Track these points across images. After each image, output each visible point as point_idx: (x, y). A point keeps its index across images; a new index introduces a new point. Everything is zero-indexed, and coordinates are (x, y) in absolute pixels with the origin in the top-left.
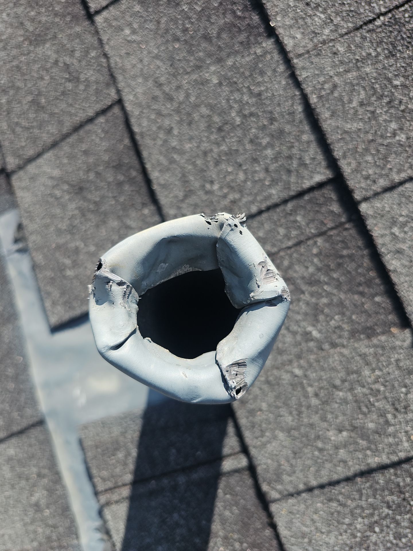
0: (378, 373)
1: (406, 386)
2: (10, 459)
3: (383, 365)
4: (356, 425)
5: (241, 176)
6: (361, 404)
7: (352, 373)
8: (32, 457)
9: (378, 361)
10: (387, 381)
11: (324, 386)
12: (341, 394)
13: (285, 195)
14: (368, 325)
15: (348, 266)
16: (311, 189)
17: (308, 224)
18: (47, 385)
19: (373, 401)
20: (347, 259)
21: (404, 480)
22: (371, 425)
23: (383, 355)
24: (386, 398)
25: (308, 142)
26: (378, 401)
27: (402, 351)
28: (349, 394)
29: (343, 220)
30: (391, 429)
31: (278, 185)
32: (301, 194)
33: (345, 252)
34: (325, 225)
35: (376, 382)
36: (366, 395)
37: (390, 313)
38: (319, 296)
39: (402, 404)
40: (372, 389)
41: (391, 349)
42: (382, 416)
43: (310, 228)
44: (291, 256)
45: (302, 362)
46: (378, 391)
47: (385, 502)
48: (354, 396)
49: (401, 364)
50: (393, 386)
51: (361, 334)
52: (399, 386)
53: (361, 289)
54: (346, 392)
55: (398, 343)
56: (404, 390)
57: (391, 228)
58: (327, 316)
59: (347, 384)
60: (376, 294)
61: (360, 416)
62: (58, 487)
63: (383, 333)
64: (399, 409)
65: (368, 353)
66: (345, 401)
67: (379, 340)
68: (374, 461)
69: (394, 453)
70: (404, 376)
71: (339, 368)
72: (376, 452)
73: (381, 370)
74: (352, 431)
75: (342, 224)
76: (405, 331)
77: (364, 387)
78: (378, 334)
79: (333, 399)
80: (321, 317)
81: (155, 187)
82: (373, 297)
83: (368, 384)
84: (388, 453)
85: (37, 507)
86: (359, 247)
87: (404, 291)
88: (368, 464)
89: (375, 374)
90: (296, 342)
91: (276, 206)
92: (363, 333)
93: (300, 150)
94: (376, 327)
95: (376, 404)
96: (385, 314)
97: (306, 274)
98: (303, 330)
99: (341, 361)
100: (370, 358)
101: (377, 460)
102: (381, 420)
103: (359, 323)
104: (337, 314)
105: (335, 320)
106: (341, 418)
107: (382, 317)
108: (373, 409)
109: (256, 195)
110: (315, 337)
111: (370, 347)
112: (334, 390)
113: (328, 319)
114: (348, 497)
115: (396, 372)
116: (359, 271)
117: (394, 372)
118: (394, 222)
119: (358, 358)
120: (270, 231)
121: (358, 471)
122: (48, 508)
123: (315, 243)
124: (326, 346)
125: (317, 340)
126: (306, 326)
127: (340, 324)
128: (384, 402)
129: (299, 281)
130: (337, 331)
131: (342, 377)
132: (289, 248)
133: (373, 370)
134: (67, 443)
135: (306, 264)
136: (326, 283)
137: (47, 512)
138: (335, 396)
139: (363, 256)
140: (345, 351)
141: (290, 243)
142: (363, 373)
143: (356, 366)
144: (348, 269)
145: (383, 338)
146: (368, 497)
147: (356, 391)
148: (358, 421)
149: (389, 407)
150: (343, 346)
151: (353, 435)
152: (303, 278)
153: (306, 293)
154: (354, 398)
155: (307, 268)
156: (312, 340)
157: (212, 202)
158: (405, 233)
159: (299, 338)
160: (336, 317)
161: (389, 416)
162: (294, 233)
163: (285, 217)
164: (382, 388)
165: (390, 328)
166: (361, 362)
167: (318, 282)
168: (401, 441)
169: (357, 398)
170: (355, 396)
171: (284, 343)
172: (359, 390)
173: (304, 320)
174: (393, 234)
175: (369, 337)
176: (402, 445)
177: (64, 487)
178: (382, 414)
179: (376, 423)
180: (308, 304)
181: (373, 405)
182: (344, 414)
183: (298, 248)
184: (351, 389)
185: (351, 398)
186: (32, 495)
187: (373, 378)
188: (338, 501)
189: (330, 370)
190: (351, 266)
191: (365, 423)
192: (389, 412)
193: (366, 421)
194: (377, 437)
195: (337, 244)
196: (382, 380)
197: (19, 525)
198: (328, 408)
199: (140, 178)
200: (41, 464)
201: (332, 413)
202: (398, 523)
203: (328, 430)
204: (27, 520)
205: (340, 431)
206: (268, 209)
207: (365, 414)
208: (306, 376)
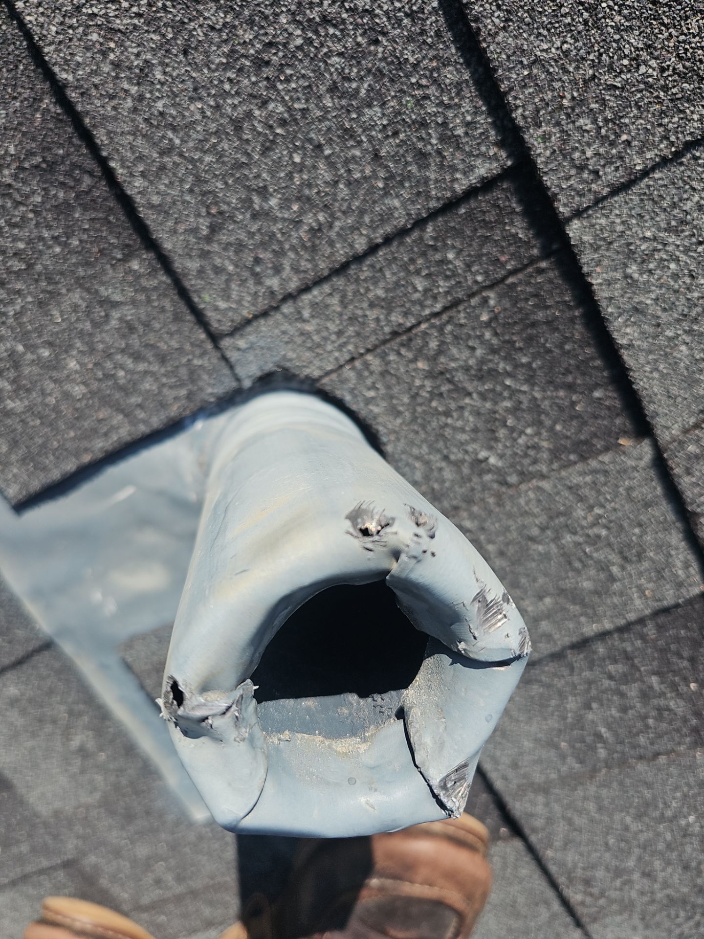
0: (598, 511)
1: (640, 525)
2: (13, 702)
3: (606, 499)
4: (564, 587)
5: (324, 172)
6: (573, 558)
7: (557, 516)
8: (51, 692)
9: (599, 492)
10: (611, 522)
11: (514, 539)
12: (540, 548)
13: (418, 208)
14: (582, 437)
15: (546, 340)
16: (471, 193)
17: (468, 266)
18: (38, 593)
19: (591, 552)
20: (545, 327)
21: (633, 644)
22: (587, 585)
23: (605, 484)
24: (609, 545)
25: (458, 85)
26: (597, 550)
27: (636, 474)
28: (553, 546)
29: (535, 252)
30: (616, 586)
31: (404, 187)
32: (450, 206)
33: (540, 315)
34: (503, 265)
35: (594, 524)
36: (580, 544)
37: (618, 415)
38: (497, 397)
39: (634, 551)
40: (588, 536)
41: (618, 472)
42: (603, 569)
43: (474, 274)
44: (441, 329)
45: (475, 509)
46: (598, 537)
47: (605, 673)
48: (561, 547)
49: (634, 494)
50: (621, 527)
51: (570, 453)
52: (630, 525)
53: (570, 379)
54: (548, 544)
55: (631, 463)
56: (637, 531)
57: (625, 266)
58: (512, 430)
59: (549, 532)
60: (596, 386)
61: (570, 574)
62: (108, 723)
63: (607, 449)
64: (630, 557)
65: (582, 484)
66: (546, 557)
67: (601, 462)
68: (591, 629)
69: (620, 615)
70: (639, 510)
71: (536, 510)
72: (595, 617)
73: (602, 506)
74: (559, 595)
75: (533, 261)
76: (643, 444)
77: (575, 533)
78: (600, 452)
79: (528, 556)
80: (502, 433)
81: (143, 212)
82: (591, 391)
83: (583, 528)
84: (611, 617)
85: (82, 752)
86: (565, 303)
87: (645, 380)
88: (582, 634)
89: (593, 513)
90: (462, 478)
91: (403, 232)
92: (574, 452)
93: (441, 104)
94: (595, 441)
95: (595, 555)
96: (610, 417)
97: (472, 362)
98: (473, 456)
99: (539, 501)
100: (586, 491)
101: (595, 627)
102: (602, 576)
103: (567, 437)
104: (529, 426)
105: (526, 434)
106: (541, 580)
107: (605, 422)
108: (590, 562)
109: (362, 212)
110: (493, 466)
111: (586, 473)
112: (530, 543)
113: (515, 435)
114: (555, 675)
115: (627, 507)
116: (567, 347)
117: (623, 506)
118: (630, 254)
119: (566, 493)
120: (397, 284)
121: (568, 644)
122: (101, 750)
123: (485, 300)
124: (513, 479)
125: (498, 471)
126: (479, 449)
127: (536, 440)
128: (608, 550)
129: (460, 376)
130: (532, 453)
131: (541, 523)
132: (436, 315)
133: (591, 508)
134: (104, 667)
135: (470, 344)
136: (509, 374)
137: (102, 756)
138: (531, 552)
139: (572, 320)
140: (545, 485)
141: (438, 307)
142: (574, 514)
143: (564, 505)
144: (548, 345)
145: (606, 458)
146: (581, 670)
147: (563, 541)
148: (567, 581)
149: (614, 558)
150: (543, 477)
151: (561, 600)
152: (467, 369)
153: (475, 396)
154: (561, 551)
155: (473, 349)
156: (489, 471)
157: (272, 235)
158: (650, 272)
159: (466, 470)
160: (529, 431)
161: (615, 570)
162: (443, 285)
163: (424, 254)
164: (604, 532)
165: (618, 439)
166: (571, 498)
167: (493, 374)
168: (632, 599)
169: (566, 550)
170: (563, 548)
171: (443, 481)
172: (568, 538)
173: (474, 440)
174: (626, 276)
175: (583, 458)
176: (632, 603)
177: (118, 724)
178: (603, 567)
179: (594, 580)
180: (477, 413)
181: (591, 558)
182: (546, 575)
183: (452, 313)
184: (557, 539)
185: (556, 550)
186: (69, 740)
187: (590, 519)
188: (541, 681)
189: (522, 515)
190: (550, 340)
191: (577, 583)
192: (613, 564)
193: (579, 579)
194: (596, 599)
195: (527, 300)
196: (604, 521)
197: (63, 780)
198: (520, 569)
199: (102, 190)
200: (70, 700)
201: (528, 575)
202: (622, 695)
203: (523, 599)
204: (75, 769)
205: (541, 598)
206: (388, 240)
207: (578, 572)
208: (483, 529)
